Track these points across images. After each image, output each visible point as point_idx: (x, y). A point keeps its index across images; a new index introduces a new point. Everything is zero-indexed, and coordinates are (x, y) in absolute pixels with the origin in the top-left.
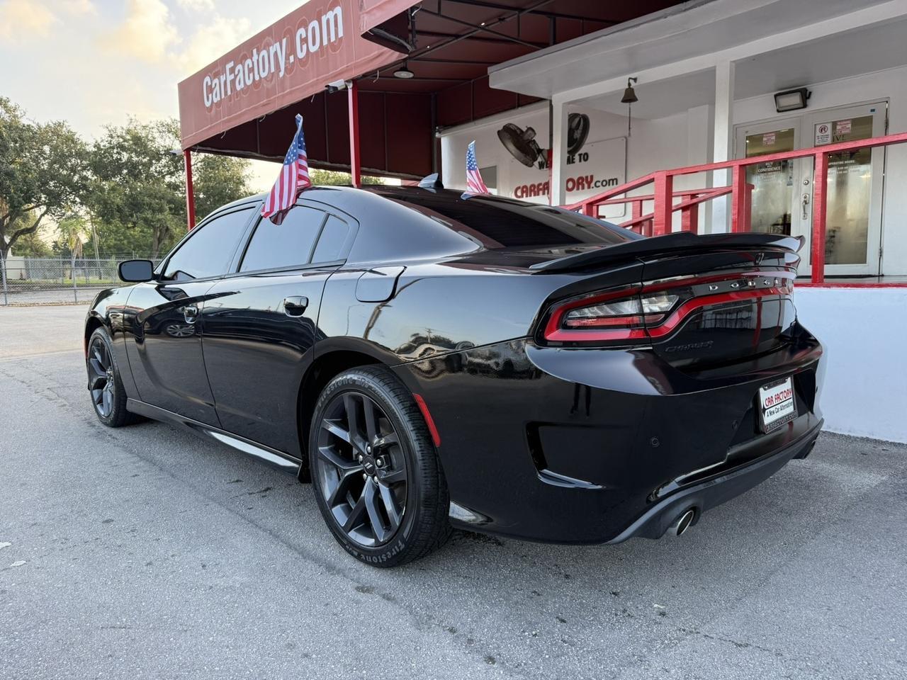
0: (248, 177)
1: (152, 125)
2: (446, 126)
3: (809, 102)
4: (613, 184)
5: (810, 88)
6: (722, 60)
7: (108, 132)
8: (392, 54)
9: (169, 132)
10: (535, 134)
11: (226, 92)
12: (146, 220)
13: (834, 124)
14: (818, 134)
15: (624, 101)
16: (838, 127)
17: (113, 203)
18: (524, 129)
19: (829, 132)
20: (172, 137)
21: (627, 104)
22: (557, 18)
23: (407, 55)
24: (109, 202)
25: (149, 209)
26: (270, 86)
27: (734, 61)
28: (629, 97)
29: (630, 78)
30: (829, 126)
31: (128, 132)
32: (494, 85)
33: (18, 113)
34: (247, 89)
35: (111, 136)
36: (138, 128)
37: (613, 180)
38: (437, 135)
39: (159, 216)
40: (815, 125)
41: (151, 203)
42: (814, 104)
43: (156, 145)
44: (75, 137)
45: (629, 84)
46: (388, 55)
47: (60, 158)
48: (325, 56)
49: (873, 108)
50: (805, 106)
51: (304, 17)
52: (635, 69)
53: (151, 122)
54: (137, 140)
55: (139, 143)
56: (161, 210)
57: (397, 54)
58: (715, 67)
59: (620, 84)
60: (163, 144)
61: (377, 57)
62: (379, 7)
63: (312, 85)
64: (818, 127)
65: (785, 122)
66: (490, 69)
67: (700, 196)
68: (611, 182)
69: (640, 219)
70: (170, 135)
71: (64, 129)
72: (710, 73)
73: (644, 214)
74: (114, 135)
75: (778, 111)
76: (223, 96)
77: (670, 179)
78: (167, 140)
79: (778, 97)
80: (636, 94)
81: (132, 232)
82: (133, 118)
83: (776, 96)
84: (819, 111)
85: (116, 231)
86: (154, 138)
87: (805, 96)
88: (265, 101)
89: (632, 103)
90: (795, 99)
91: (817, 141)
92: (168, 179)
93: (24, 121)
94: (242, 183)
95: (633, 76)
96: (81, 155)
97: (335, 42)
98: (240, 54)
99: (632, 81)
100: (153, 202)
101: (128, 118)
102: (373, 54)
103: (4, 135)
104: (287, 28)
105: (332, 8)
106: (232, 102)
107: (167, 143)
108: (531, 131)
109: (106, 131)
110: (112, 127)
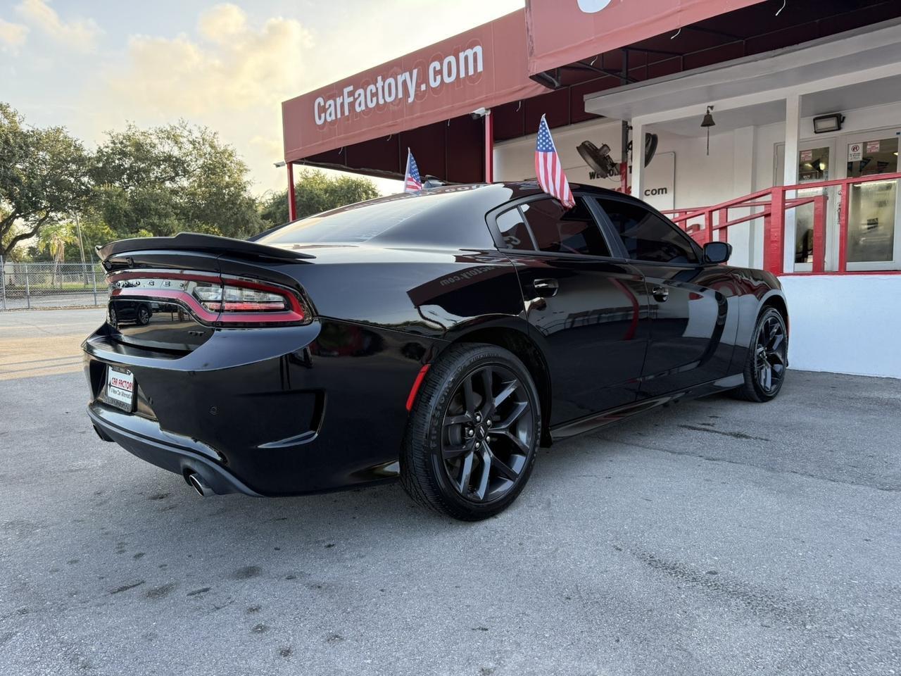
0: (249, 182)
1: (150, 131)
3: (843, 125)
4: (662, 193)
5: (844, 113)
6: (792, 94)
7: (110, 139)
8: (539, 87)
9: (168, 138)
10: (610, 150)
11: (343, 113)
12: (153, 225)
13: (865, 144)
14: (851, 152)
15: (703, 125)
16: (868, 147)
17: (121, 208)
18: (599, 147)
19: (860, 151)
20: (172, 144)
21: (706, 128)
22: (630, 51)
23: (553, 91)
24: (118, 208)
25: (156, 214)
26: (396, 108)
27: (803, 96)
28: (708, 121)
29: (708, 107)
30: (861, 146)
31: (129, 138)
32: (586, 111)
33: (17, 119)
34: (368, 111)
35: (114, 142)
36: (137, 134)
37: (662, 189)
39: (168, 221)
40: (848, 145)
41: (157, 209)
42: (848, 127)
43: (156, 152)
44: (77, 143)
45: (708, 112)
46: (532, 89)
47: (59, 163)
48: (462, 87)
49: (898, 132)
50: (839, 128)
51: (439, 53)
52: (712, 99)
53: (150, 129)
54: (139, 146)
55: (140, 150)
56: (167, 216)
57: (543, 87)
58: (786, 99)
59: (700, 110)
60: (162, 150)
61: (520, 90)
62: (553, 55)
63: (448, 111)
64: (851, 146)
65: (822, 141)
66: (585, 97)
68: (661, 191)
69: (726, 224)
70: (170, 142)
71: (62, 135)
73: (729, 221)
74: (116, 141)
75: (816, 132)
76: (339, 116)
78: (167, 146)
79: (816, 121)
80: (714, 120)
81: (110, 238)
82: (132, 124)
83: (814, 120)
84: (851, 134)
85: (93, 236)
86: (155, 145)
87: (840, 120)
88: (390, 122)
89: (710, 127)
90: (832, 123)
91: (850, 158)
92: (168, 184)
93: (24, 128)
94: (244, 189)
95: (711, 104)
96: (80, 160)
97: (473, 75)
98: (363, 80)
99: (709, 109)
100: (159, 207)
101: (127, 124)
102: (515, 87)
103: (11, 141)
104: (419, 61)
105: (471, 46)
106: (350, 121)
107: (167, 149)
108: (605, 148)
109: (109, 138)
110: (114, 134)
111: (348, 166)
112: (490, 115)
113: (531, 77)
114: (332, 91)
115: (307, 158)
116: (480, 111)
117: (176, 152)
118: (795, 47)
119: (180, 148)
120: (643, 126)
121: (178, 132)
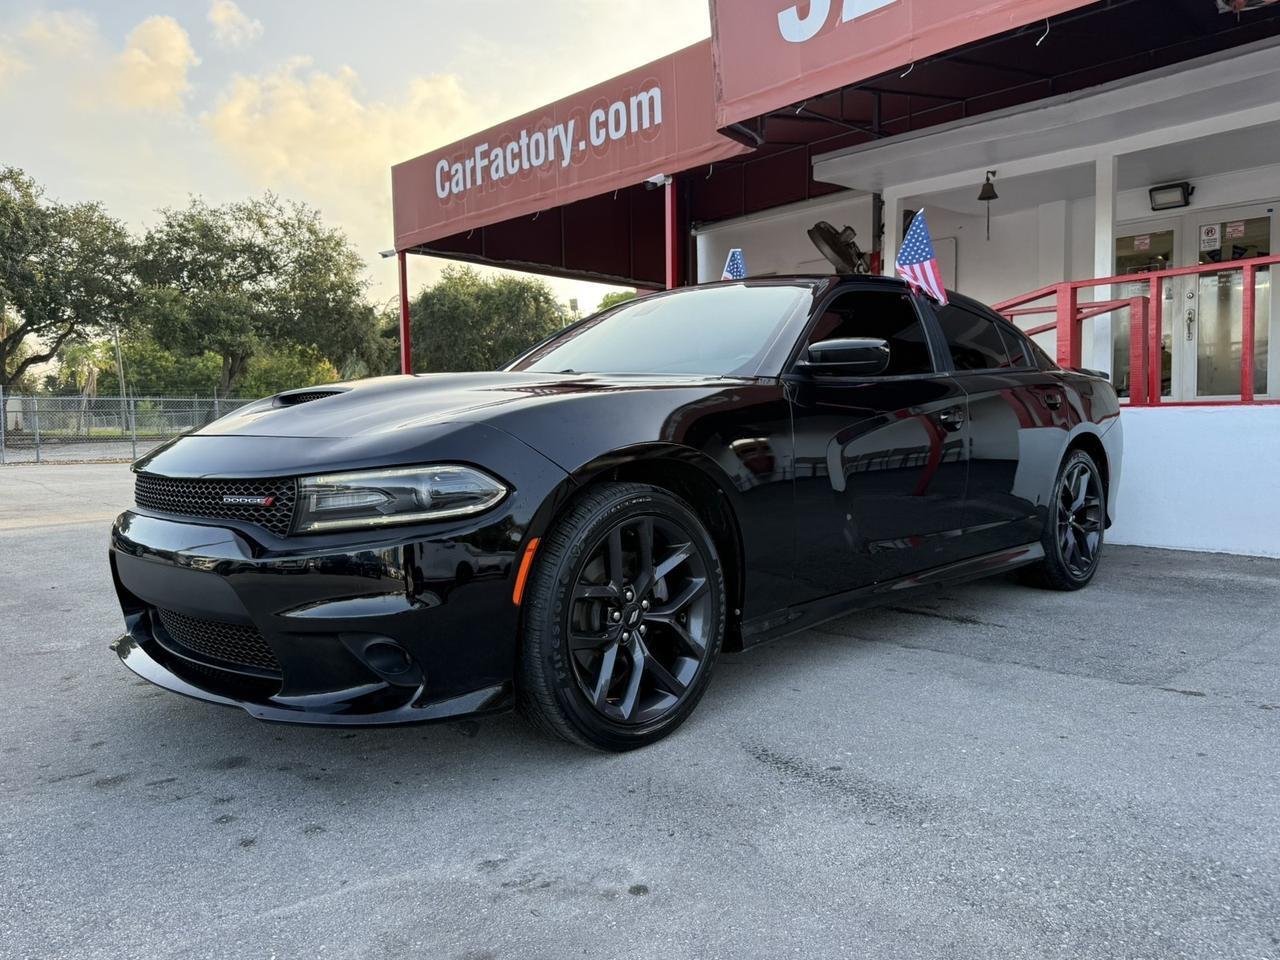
0: (364, 283)
1: (223, 209)
2: (705, 221)
3: (1191, 199)
5: (1192, 182)
6: (1104, 154)
7: (165, 219)
8: (734, 146)
9: (249, 220)
10: (855, 234)
12: (222, 343)
13: (1224, 226)
14: (1204, 237)
15: (981, 199)
16: (1228, 230)
17: (177, 319)
19: (1217, 235)
20: (254, 227)
21: (985, 202)
22: (883, 94)
23: (754, 150)
24: (172, 318)
25: (227, 328)
26: (545, 175)
27: (1118, 156)
28: (988, 193)
29: (988, 172)
30: (1217, 228)
31: (191, 218)
32: (816, 178)
33: (33, 191)
34: (508, 179)
35: (170, 225)
36: (204, 212)
38: (693, 232)
39: (243, 338)
40: (1200, 227)
41: (228, 320)
42: (1198, 202)
43: (231, 238)
44: (118, 225)
45: (988, 179)
46: (726, 147)
47: (91, 254)
48: (634, 145)
49: (1270, 207)
50: (1187, 203)
51: (604, 97)
52: (994, 161)
53: (223, 205)
54: (206, 231)
55: (207, 236)
56: (242, 330)
57: (742, 146)
58: (1094, 162)
59: (976, 177)
60: (240, 237)
61: (711, 149)
62: (747, 100)
63: (613, 179)
64: (1204, 229)
65: (1163, 221)
66: (814, 159)
67: (1084, 311)
70: (250, 224)
71: (96, 214)
72: (1090, 168)
74: (174, 223)
75: (1154, 209)
77: (1074, 290)
78: (246, 231)
79: (1154, 193)
80: (996, 191)
81: (164, 363)
82: (197, 199)
83: (1151, 191)
84: (1205, 210)
85: (140, 361)
86: (230, 228)
87: (1188, 191)
88: (538, 194)
89: (991, 201)
90: (1176, 196)
91: (1202, 245)
92: (246, 285)
93: (43, 203)
94: (356, 292)
95: (992, 168)
96: (121, 251)
98: (501, 135)
99: (990, 175)
100: (232, 318)
101: (190, 199)
102: (704, 145)
103: (23, 222)
104: (576, 108)
105: (646, 89)
106: (484, 193)
107: (246, 234)
108: (849, 232)
109: (163, 218)
110: (171, 212)
111: (486, 256)
112: (672, 184)
113: (719, 131)
114: (459, 151)
115: (426, 245)
116: (657, 178)
117: (259, 240)
118: (1099, 87)
119: (266, 234)
120: (899, 199)
121: (264, 210)
